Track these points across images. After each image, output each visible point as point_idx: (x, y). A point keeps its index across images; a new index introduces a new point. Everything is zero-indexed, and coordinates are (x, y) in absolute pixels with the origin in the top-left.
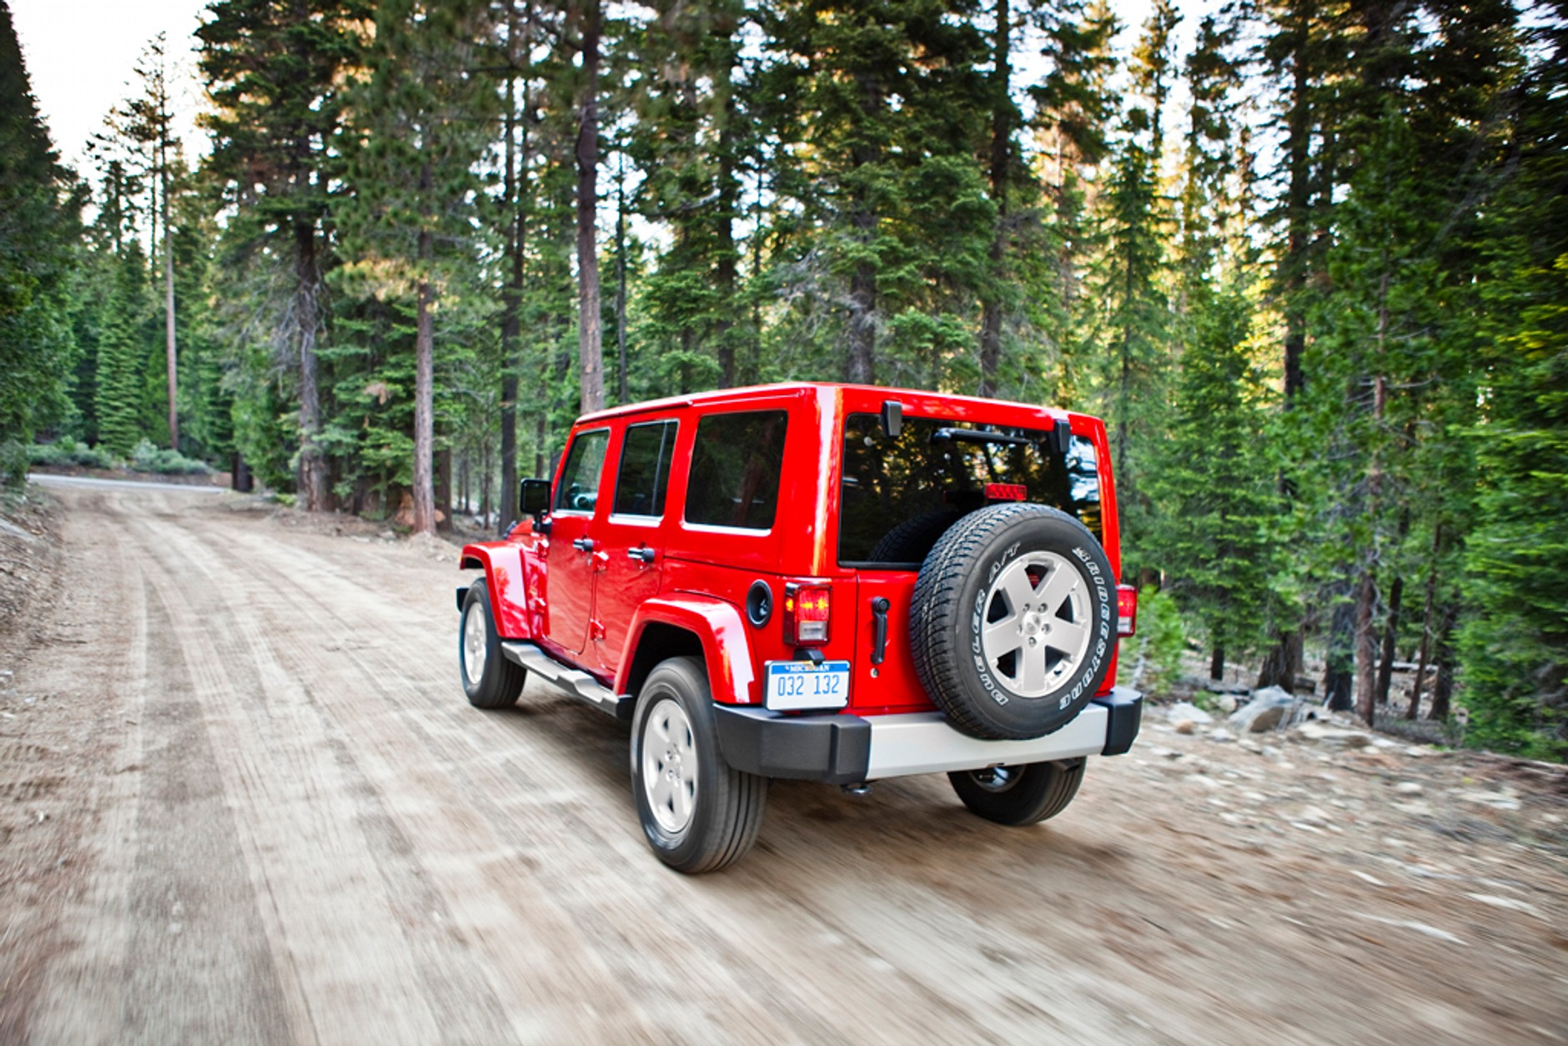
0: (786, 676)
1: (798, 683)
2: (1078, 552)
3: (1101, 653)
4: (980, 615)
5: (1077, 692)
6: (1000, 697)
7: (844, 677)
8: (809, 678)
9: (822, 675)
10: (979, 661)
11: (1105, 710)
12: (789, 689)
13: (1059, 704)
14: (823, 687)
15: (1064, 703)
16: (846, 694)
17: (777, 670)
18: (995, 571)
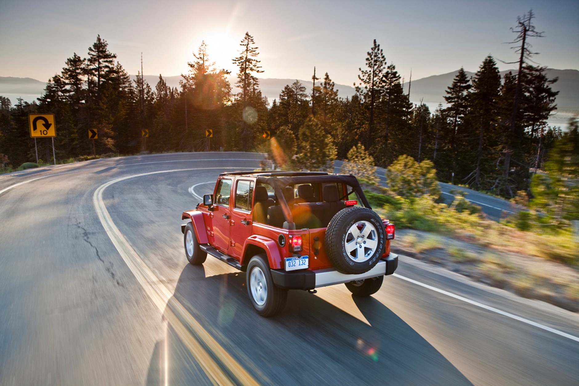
0: (291, 261)
1: (294, 263)
2: (372, 220)
3: (381, 248)
4: (344, 241)
5: (374, 259)
6: (351, 263)
7: (307, 260)
8: (297, 261)
9: (300, 260)
10: (344, 254)
11: (385, 262)
12: (291, 265)
13: (369, 263)
14: (301, 263)
15: (370, 263)
16: (308, 265)
17: (288, 260)
18: (348, 228)
